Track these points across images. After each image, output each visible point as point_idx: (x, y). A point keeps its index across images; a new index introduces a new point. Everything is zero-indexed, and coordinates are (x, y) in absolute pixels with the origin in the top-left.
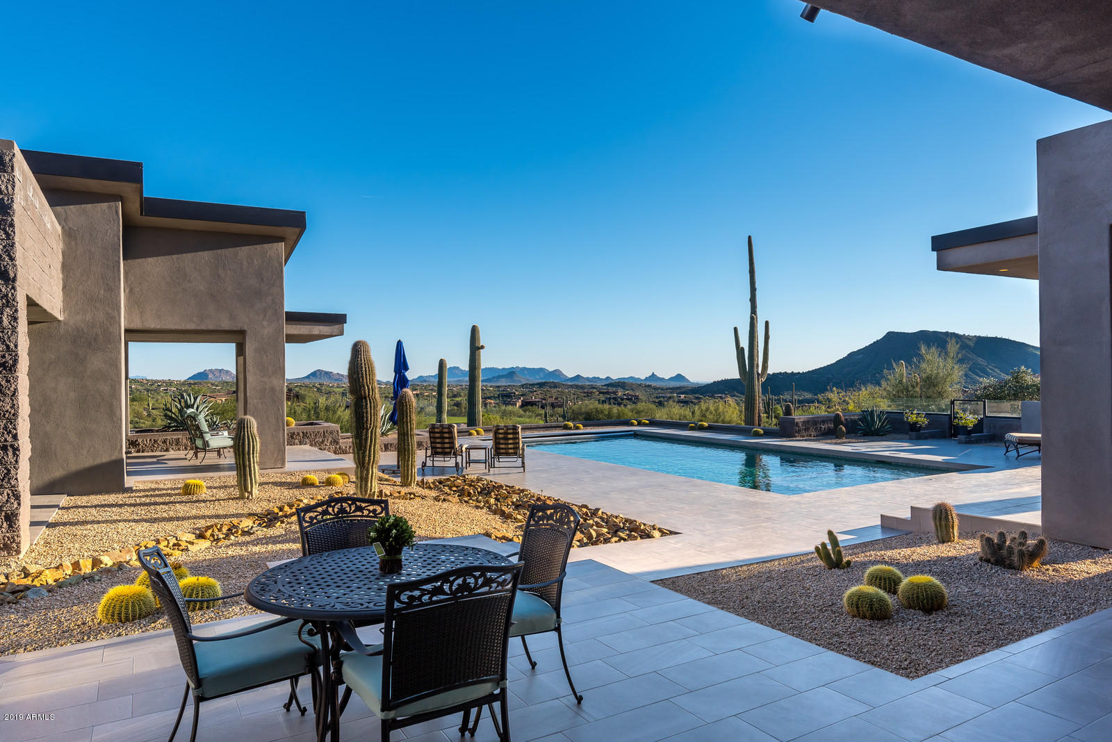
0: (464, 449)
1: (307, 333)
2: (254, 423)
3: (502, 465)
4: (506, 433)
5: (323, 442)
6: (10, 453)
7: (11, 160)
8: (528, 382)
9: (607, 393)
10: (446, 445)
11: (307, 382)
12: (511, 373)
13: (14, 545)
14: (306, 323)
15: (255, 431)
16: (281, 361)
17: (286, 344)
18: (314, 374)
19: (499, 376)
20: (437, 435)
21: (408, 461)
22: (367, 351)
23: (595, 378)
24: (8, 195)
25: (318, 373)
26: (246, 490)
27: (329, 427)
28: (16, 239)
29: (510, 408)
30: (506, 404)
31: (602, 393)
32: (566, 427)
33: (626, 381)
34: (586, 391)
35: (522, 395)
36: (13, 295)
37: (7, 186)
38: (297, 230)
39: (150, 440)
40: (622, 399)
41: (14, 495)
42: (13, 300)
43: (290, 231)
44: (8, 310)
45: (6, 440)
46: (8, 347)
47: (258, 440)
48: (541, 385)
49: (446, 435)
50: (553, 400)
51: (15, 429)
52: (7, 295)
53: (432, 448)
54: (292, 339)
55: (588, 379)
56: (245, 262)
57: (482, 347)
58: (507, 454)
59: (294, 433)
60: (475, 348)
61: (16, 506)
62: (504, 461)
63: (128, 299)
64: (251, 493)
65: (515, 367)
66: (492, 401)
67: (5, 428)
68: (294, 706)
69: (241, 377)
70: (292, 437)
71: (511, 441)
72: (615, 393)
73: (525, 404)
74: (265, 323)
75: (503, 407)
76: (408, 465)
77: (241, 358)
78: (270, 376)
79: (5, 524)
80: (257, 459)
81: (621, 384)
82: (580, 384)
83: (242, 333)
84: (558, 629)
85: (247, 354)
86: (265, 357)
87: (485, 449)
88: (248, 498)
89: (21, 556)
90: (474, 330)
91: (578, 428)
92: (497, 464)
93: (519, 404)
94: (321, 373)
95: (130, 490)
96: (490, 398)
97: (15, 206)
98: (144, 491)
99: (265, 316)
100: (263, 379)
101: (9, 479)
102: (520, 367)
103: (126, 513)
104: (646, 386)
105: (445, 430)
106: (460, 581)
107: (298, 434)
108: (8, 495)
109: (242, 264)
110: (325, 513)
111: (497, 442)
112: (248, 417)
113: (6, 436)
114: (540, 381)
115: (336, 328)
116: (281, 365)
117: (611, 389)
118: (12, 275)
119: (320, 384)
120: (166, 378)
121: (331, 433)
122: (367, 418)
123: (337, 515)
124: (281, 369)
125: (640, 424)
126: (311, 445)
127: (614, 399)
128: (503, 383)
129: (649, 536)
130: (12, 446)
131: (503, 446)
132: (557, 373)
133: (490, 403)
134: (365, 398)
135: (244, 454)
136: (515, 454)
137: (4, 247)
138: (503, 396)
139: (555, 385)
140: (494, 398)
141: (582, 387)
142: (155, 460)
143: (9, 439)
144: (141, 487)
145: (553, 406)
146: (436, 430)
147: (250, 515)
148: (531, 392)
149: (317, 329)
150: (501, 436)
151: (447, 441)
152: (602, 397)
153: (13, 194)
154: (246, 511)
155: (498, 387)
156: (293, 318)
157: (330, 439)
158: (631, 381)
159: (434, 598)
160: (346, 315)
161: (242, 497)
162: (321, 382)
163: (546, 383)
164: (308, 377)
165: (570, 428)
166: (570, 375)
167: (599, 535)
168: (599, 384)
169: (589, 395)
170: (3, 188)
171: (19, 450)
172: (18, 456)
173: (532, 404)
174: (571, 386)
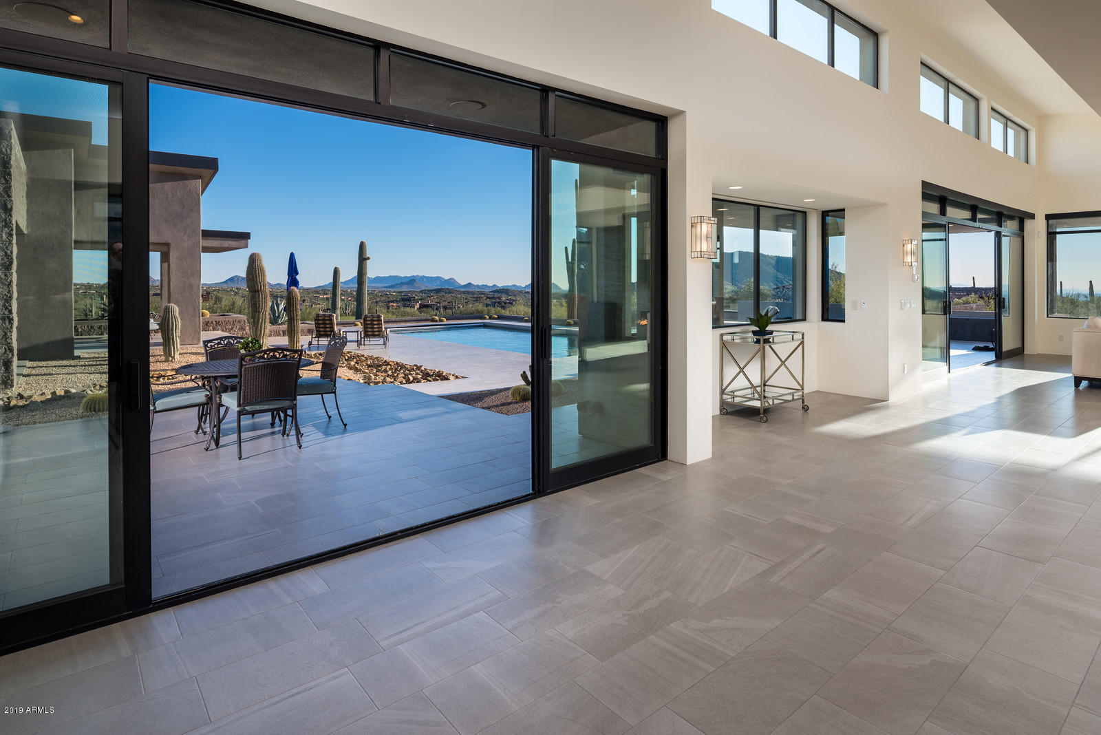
0: (341, 332)
1: (218, 246)
2: (177, 309)
3: (371, 343)
4: (372, 320)
5: (232, 329)
6: (7, 322)
7: (9, 132)
8: (427, 288)
9: (493, 298)
10: (328, 329)
11: (225, 286)
12: (412, 281)
13: (9, 381)
14: (219, 238)
15: (178, 315)
16: (198, 266)
17: (202, 254)
18: (232, 280)
19: (402, 283)
20: (321, 322)
21: (294, 337)
22: (260, 260)
23: (483, 285)
24: (7, 155)
25: (236, 279)
26: (170, 355)
27: (238, 317)
28: (12, 184)
29: (408, 309)
30: (405, 306)
31: (488, 298)
32: (433, 320)
33: (509, 288)
34: (475, 296)
35: (421, 299)
36: (9, 219)
37: (6, 149)
38: (212, 171)
39: (88, 326)
40: (505, 303)
41: (9, 349)
42: (10, 223)
43: (206, 172)
44: (6, 229)
45: (4, 314)
46: (6, 253)
47: (179, 321)
48: (438, 291)
49: (328, 322)
50: (446, 303)
51: (11, 306)
52: (5, 220)
53: (317, 331)
54: (207, 250)
55: (478, 286)
56: (170, 193)
57: (368, 258)
58: (374, 336)
59: (208, 322)
60: (362, 259)
61: (10, 356)
62: (374, 341)
63: (76, 219)
64: (174, 357)
65: (415, 275)
66: (395, 304)
67: (4, 306)
68: (200, 431)
69: (166, 278)
70: (207, 325)
71: (376, 326)
72: (499, 298)
73: (422, 306)
74: (185, 238)
75: (402, 309)
76: (294, 341)
77: (166, 265)
78: (189, 278)
79: (3, 368)
80: (178, 333)
81: (505, 291)
82: (471, 290)
83: (168, 245)
84: (335, 393)
85: (171, 261)
86: (185, 263)
87: (357, 332)
88: (171, 361)
89: (14, 389)
90: (362, 246)
91: (442, 321)
92: (367, 343)
93: (417, 306)
94: (238, 279)
95: (78, 358)
96: (392, 302)
97: (12, 162)
98: (89, 358)
99: (185, 233)
100: (183, 279)
101: (6, 339)
102: (420, 275)
103: (79, 369)
104: (525, 292)
105: (327, 318)
106: (271, 354)
107: (212, 323)
108: (5, 349)
109: (167, 194)
110: (218, 344)
111: (365, 328)
112: (171, 304)
113: (4, 311)
114: (435, 288)
115: (242, 242)
116: (198, 269)
117: (496, 295)
118: (9, 206)
119: (237, 289)
120: (85, 282)
121: (239, 322)
122: (259, 304)
123: (226, 345)
124: (197, 273)
125: (490, 318)
126: (223, 331)
127: (499, 303)
128: (405, 289)
129: (447, 379)
130: (8, 317)
131: (370, 330)
132: (451, 281)
133: (392, 306)
134: (258, 291)
135: (168, 330)
136: (379, 335)
137: (4, 188)
138: (403, 300)
139: (450, 291)
140: (397, 301)
141: (473, 293)
142: (94, 340)
143: (6, 313)
144: (87, 356)
145: (445, 308)
146: (320, 318)
147: (173, 370)
148: (429, 297)
149: (227, 243)
150: (368, 322)
151: (328, 326)
152: (489, 301)
153: (11, 154)
154: (170, 368)
155: (400, 292)
156: (207, 234)
157: (238, 327)
158: (513, 288)
159: (260, 361)
160: (250, 233)
161: (167, 361)
162: (238, 286)
163: (442, 289)
164: (226, 282)
165: (436, 321)
166: (463, 283)
167: (414, 379)
168: (487, 290)
169: (477, 299)
170: (4, 150)
171: (13, 320)
172: (12, 324)
173: (427, 306)
174: (464, 292)
